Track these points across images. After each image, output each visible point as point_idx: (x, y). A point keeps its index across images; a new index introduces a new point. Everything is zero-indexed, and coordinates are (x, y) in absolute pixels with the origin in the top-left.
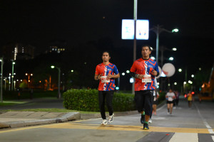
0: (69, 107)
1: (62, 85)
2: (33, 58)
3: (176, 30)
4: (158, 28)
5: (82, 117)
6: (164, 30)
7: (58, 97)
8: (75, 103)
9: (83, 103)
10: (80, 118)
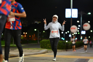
0: (43, 47)
1: (39, 38)
2: (27, 26)
3: (90, 13)
4: (81, 12)
5: (48, 52)
6: (84, 13)
7: (38, 43)
8: (45, 45)
9: (49, 46)
10: (47, 52)
